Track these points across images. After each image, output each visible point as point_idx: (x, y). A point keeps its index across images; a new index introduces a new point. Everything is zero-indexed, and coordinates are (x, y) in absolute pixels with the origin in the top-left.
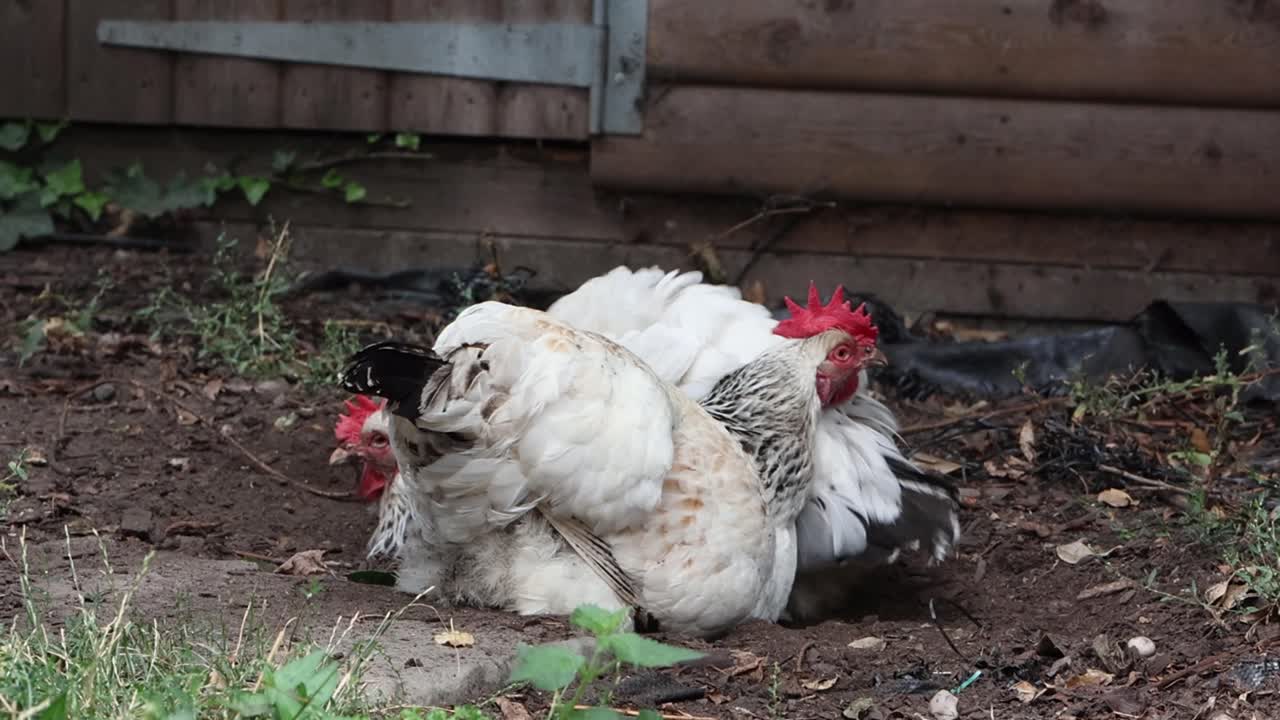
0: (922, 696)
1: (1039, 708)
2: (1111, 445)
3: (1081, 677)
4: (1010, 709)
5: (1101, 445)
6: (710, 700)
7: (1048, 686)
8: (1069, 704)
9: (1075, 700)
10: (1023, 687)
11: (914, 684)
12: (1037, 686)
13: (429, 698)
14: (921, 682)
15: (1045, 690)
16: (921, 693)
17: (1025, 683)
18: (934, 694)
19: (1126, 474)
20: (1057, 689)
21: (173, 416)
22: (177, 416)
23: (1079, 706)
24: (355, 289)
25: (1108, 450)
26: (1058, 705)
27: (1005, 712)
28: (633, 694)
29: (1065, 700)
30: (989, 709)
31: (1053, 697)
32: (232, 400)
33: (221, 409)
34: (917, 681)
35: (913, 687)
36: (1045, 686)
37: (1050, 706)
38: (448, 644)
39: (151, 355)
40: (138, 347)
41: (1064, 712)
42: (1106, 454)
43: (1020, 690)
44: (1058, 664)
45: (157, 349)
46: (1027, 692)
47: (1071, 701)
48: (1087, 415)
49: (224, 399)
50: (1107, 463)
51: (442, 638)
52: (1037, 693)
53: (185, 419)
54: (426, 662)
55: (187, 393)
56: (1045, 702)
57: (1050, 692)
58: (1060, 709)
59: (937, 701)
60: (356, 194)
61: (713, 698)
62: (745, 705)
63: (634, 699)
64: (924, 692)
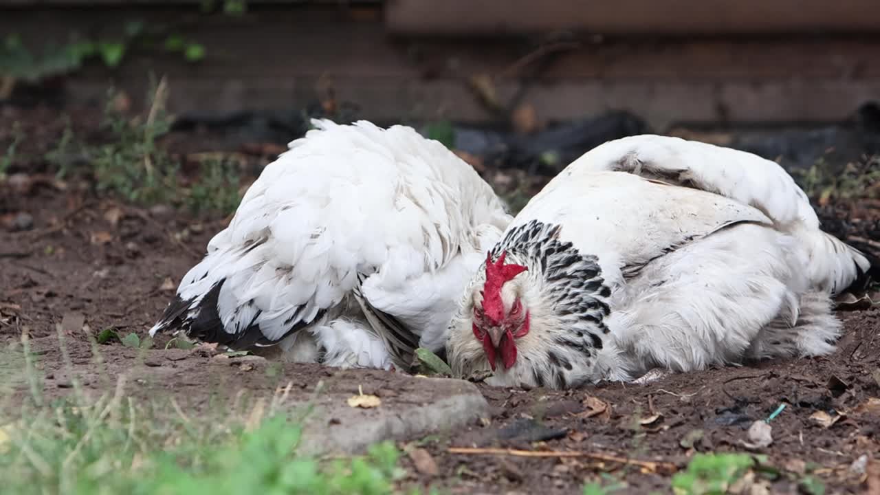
0: (740, 427)
1: (835, 431)
2: (857, 220)
3: (864, 405)
4: (813, 433)
5: (847, 220)
6: (572, 439)
7: (841, 413)
8: (859, 427)
9: (864, 423)
10: (820, 416)
11: (732, 418)
12: (831, 415)
13: (350, 449)
14: (739, 416)
15: (838, 417)
16: (739, 425)
17: (822, 413)
18: (751, 425)
19: (871, 242)
20: (848, 416)
21: (87, 238)
22: (90, 237)
23: (867, 428)
24: (201, 130)
25: (854, 224)
26: (851, 428)
27: (809, 435)
28: (512, 436)
29: (855, 424)
30: (798, 433)
31: (846, 422)
32: (134, 223)
33: (125, 231)
34: (734, 415)
35: (732, 420)
36: (838, 414)
37: (844, 430)
38: (360, 406)
39: (57, 190)
40: (47, 185)
41: (858, 433)
42: (853, 228)
43: (818, 418)
44: (845, 396)
45: (62, 185)
46: (825, 419)
47: (861, 424)
48: (831, 197)
49: (126, 222)
50: (855, 235)
51: (354, 402)
52: (832, 420)
53: (97, 239)
54: (343, 420)
55: (93, 219)
56: (840, 427)
57: (843, 418)
58: (852, 431)
59: (755, 430)
60: (195, 52)
61: (574, 437)
62: (599, 441)
63: (513, 440)
64: (741, 423)
